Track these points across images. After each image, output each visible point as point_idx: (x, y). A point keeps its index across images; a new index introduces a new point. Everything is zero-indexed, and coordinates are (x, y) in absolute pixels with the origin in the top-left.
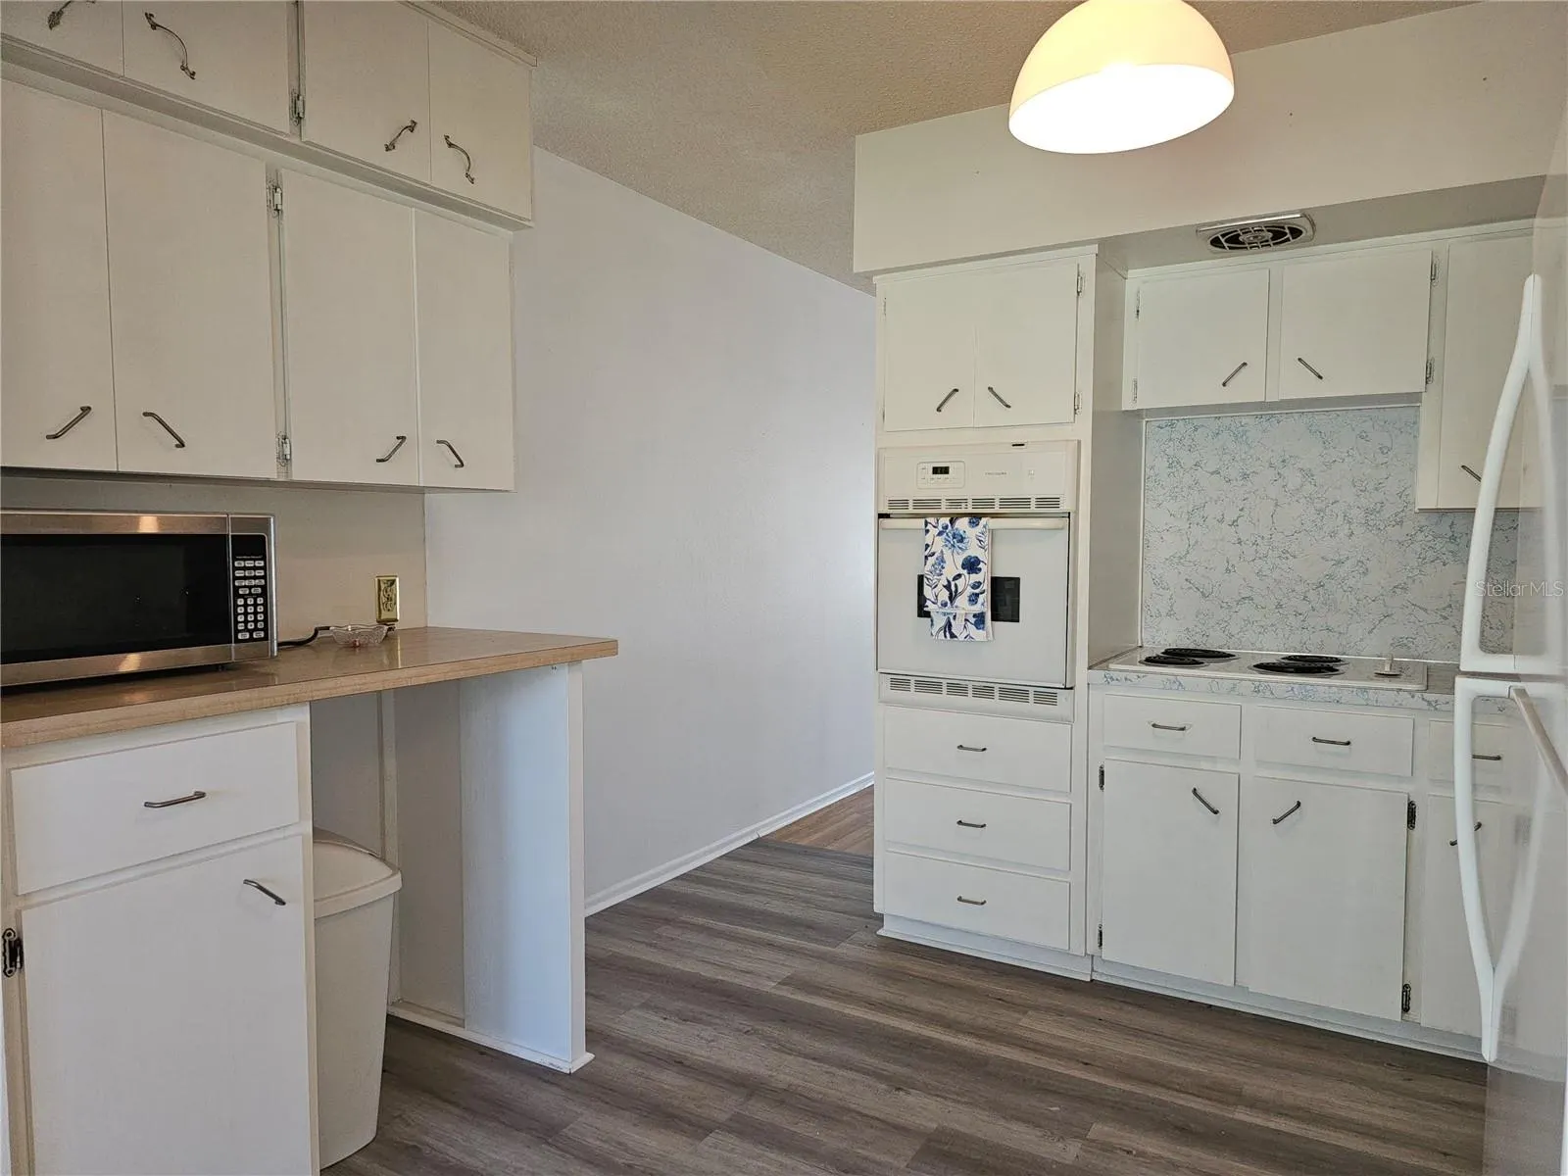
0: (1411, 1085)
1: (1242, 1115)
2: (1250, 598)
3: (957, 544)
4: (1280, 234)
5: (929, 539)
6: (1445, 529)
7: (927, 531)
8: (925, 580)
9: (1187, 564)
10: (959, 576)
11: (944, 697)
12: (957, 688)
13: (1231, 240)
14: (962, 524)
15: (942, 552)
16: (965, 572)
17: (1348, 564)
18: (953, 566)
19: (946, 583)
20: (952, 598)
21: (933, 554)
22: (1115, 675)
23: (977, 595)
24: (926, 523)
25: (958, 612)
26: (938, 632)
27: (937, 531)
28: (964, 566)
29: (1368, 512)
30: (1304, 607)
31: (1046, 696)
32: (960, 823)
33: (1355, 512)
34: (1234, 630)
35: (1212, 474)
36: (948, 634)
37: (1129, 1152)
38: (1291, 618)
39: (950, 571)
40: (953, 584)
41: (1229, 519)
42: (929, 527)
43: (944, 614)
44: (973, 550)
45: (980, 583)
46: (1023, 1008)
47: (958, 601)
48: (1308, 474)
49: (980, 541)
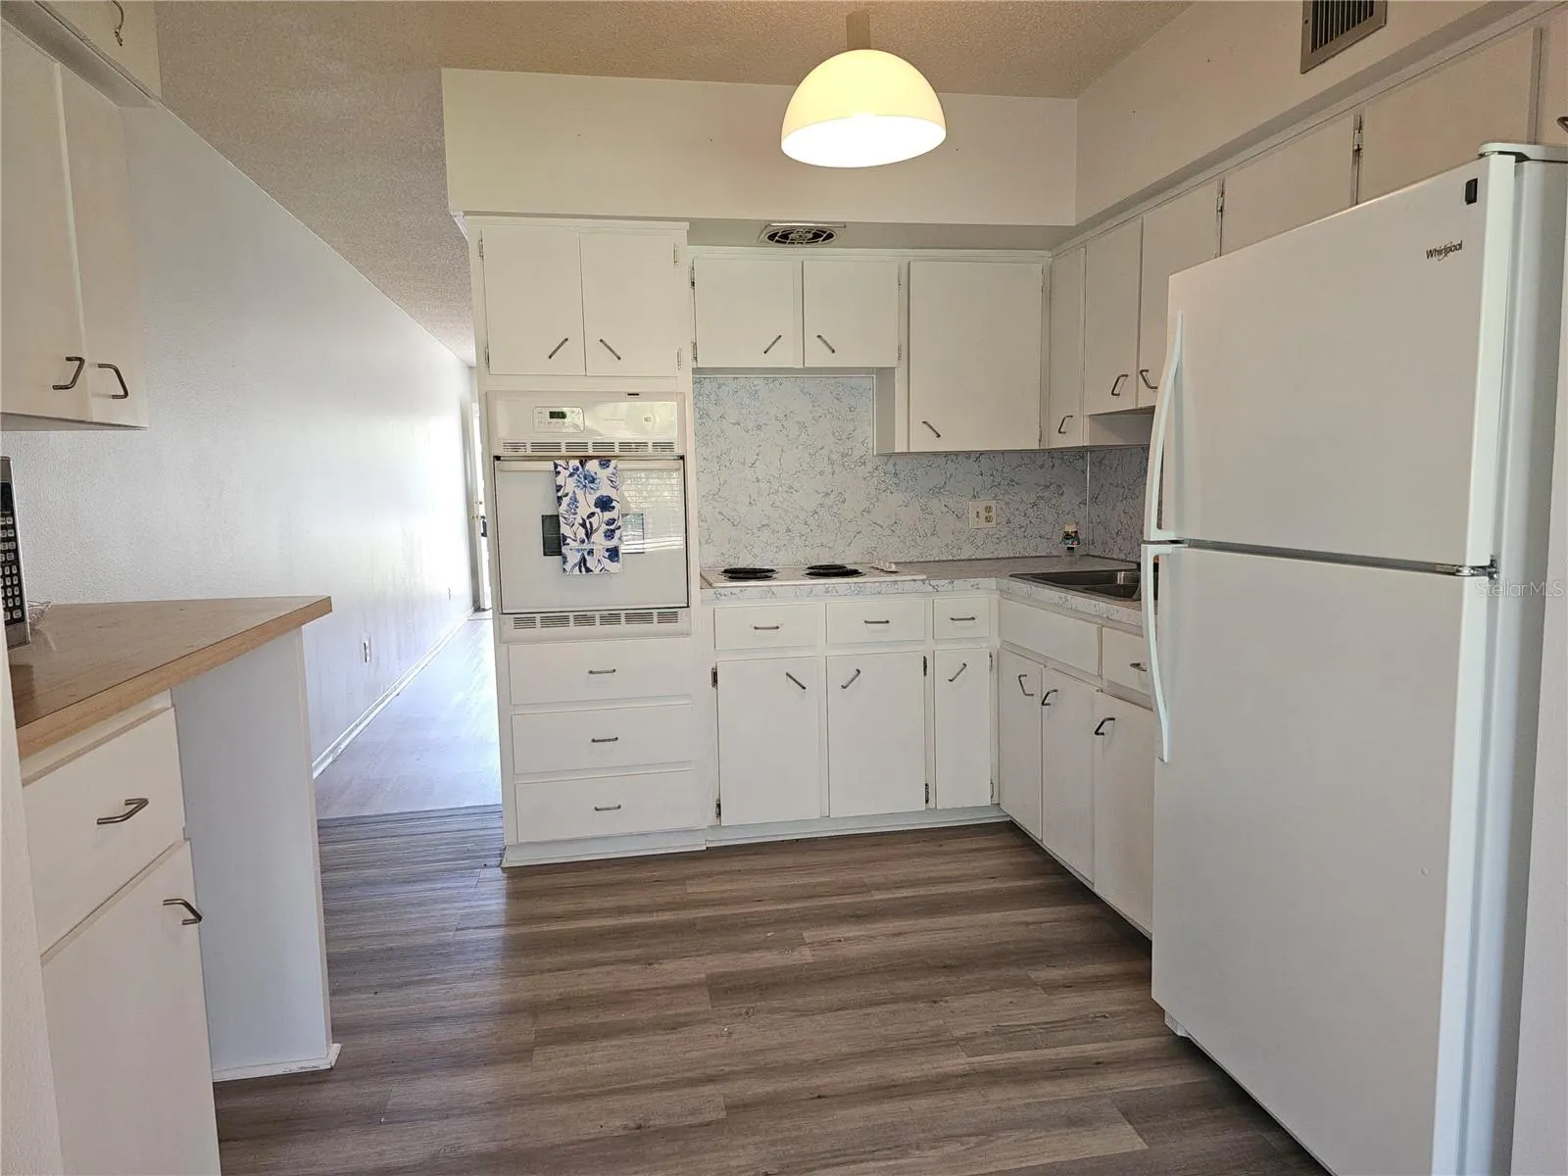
0: (943, 848)
1: (879, 896)
2: (768, 525)
3: (588, 485)
4: (820, 235)
5: (560, 480)
6: (890, 468)
7: (558, 473)
8: (561, 519)
9: (719, 499)
10: (593, 514)
11: (573, 629)
12: (584, 619)
13: (782, 237)
14: (593, 466)
15: (574, 492)
16: (598, 510)
17: (832, 496)
18: (586, 504)
19: (581, 522)
20: (588, 535)
21: (567, 495)
22: (723, 591)
23: (613, 531)
24: (556, 466)
25: (595, 547)
26: (573, 567)
27: (567, 473)
28: (596, 505)
29: (844, 455)
30: (805, 530)
31: (669, 615)
32: (594, 741)
33: (834, 457)
34: (756, 551)
35: (734, 424)
36: (583, 569)
37: (840, 941)
38: (797, 540)
39: (583, 511)
40: (587, 521)
41: (749, 460)
42: (559, 469)
43: (578, 551)
44: (605, 490)
45: (614, 520)
46: (682, 881)
47: (594, 538)
48: (803, 426)
49: (612, 481)
